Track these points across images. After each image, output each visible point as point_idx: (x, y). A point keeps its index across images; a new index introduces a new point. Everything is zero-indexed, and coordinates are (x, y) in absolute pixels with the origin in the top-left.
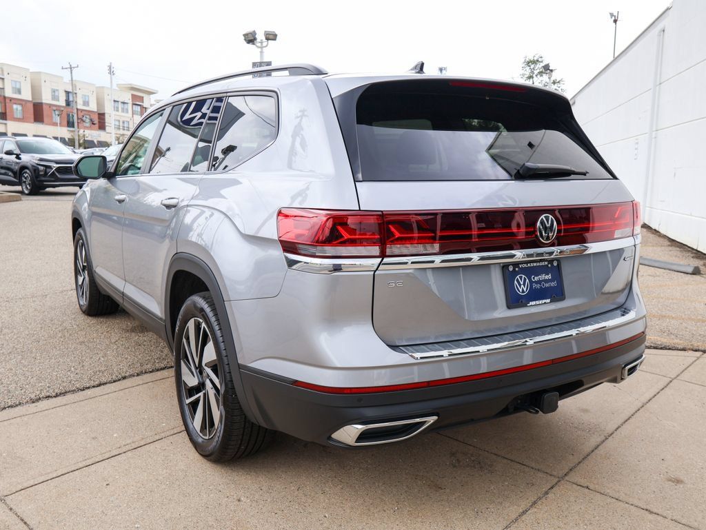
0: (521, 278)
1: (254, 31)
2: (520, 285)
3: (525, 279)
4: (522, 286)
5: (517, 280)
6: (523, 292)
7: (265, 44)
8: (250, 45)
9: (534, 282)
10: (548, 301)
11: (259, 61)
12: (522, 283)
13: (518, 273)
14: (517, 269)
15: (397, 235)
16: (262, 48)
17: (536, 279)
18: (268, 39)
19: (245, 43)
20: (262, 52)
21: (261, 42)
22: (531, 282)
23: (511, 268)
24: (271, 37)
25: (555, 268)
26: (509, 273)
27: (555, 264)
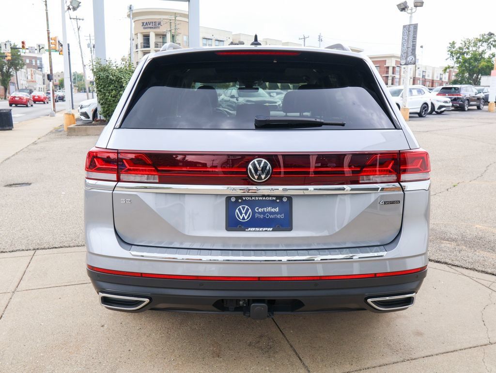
0: (243, 208)
1: (406, 1)
2: (241, 214)
3: (248, 210)
4: (243, 214)
5: (240, 210)
6: (244, 218)
7: (414, 11)
8: (403, 12)
9: (257, 213)
10: (271, 229)
11: (408, 24)
12: (243, 212)
13: (241, 204)
14: (240, 201)
15: (128, 167)
16: (411, 13)
17: (260, 210)
18: (416, 6)
19: (399, 11)
20: (411, 17)
21: (411, 10)
22: (254, 212)
23: (233, 200)
24: (419, 4)
25: (285, 203)
26: (232, 203)
27: (285, 200)
